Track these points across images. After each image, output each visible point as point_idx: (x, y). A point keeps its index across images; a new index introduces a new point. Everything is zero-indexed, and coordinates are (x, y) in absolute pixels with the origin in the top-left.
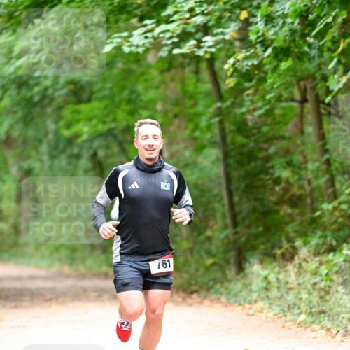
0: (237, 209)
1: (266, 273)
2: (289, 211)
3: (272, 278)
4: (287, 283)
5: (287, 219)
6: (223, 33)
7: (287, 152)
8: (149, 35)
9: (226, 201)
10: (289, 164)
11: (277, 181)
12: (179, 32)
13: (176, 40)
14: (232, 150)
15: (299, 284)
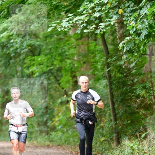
0: (117, 112)
1: (132, 145)
2: (144, 112)
3: (135, 147)
4: (143, 150)
5: (143, 116)
6: (110, 21)
7: (143, 81)
8: (71, 22)
9: (111, 107)
10: (144, 88)
11: (138, 97)
12: (86, 20)
13: (85, 25)
14: (114, 80)
15: (150, 150)
